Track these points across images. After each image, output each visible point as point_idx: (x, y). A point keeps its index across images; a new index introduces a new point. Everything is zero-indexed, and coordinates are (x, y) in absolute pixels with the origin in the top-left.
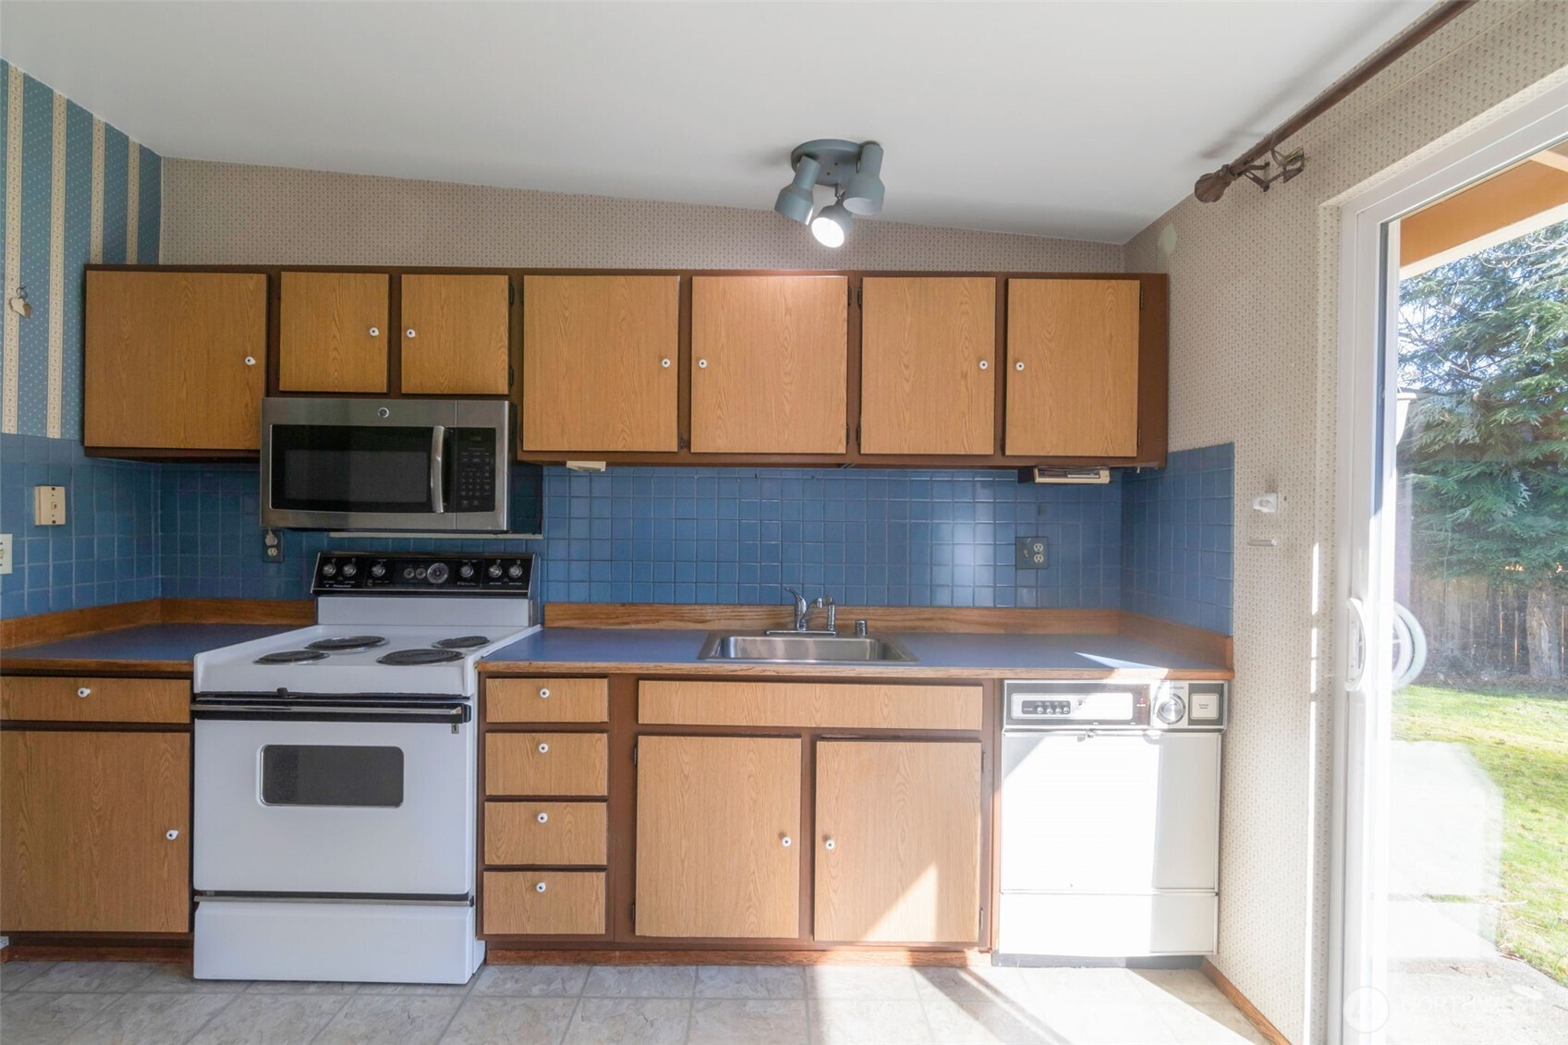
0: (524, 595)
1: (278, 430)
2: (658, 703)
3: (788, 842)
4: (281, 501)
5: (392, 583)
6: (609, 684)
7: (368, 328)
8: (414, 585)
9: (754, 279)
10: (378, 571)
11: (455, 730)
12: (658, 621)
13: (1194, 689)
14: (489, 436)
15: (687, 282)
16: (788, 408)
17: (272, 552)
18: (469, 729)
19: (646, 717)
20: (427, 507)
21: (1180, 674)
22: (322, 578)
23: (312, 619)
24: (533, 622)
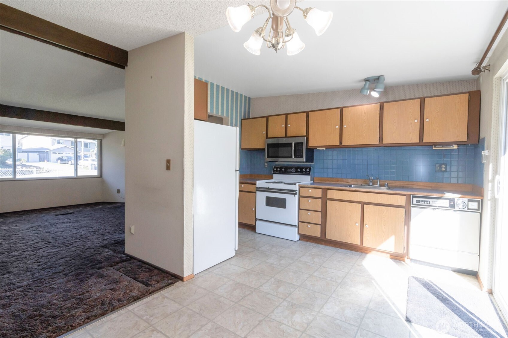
0: (309, 175)
1: (268, 145)
2: (331, 194)
3: (357, 224)
4: (268, 157)
5: (286, 172)
6: (322, 190)
7: (282, 125)
8: (289, 172)
9: (357, 107)
10: (283, 170)
11: (295, 196)
12: (338, 182)
13: (469, 201)
14: (302, 144)
15: (342, 109)
16: (364, 134)
17: (266, 166)
18: (297, 196)
19: (329, 197)
20: (291, 157)
21: (464, 196)
22: (274, 171)
23: (272, 178)
24: (311, 181)
